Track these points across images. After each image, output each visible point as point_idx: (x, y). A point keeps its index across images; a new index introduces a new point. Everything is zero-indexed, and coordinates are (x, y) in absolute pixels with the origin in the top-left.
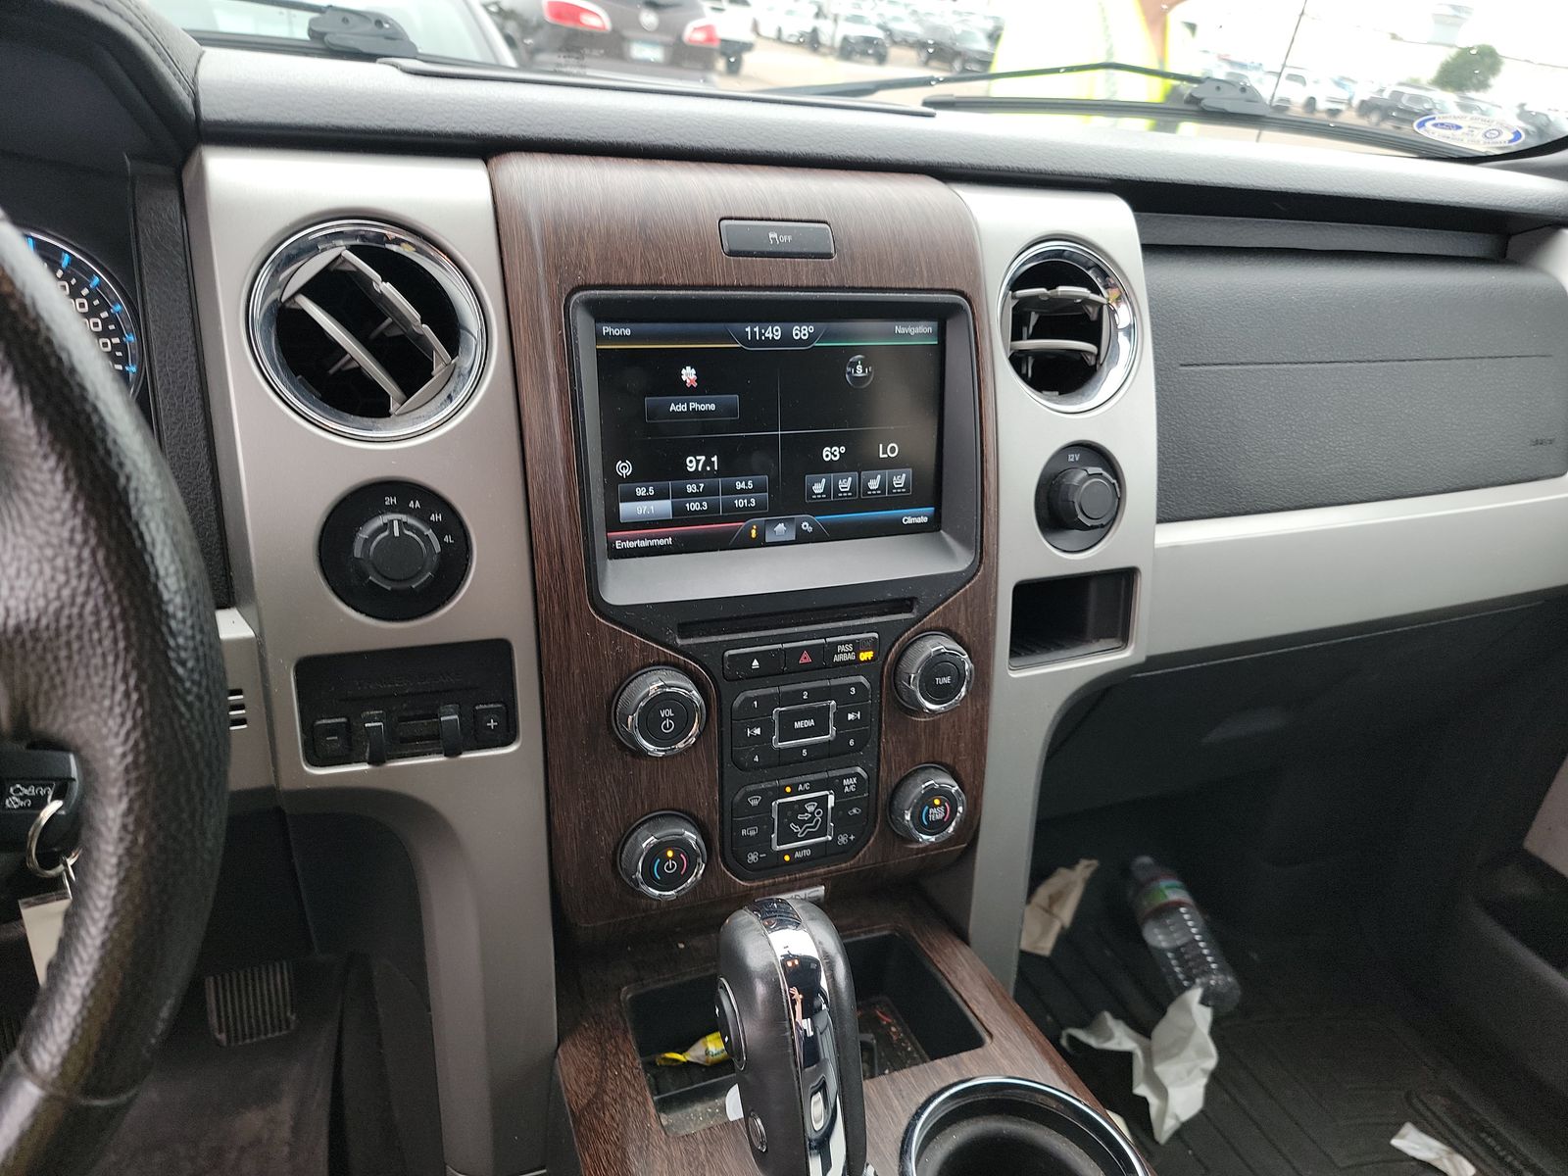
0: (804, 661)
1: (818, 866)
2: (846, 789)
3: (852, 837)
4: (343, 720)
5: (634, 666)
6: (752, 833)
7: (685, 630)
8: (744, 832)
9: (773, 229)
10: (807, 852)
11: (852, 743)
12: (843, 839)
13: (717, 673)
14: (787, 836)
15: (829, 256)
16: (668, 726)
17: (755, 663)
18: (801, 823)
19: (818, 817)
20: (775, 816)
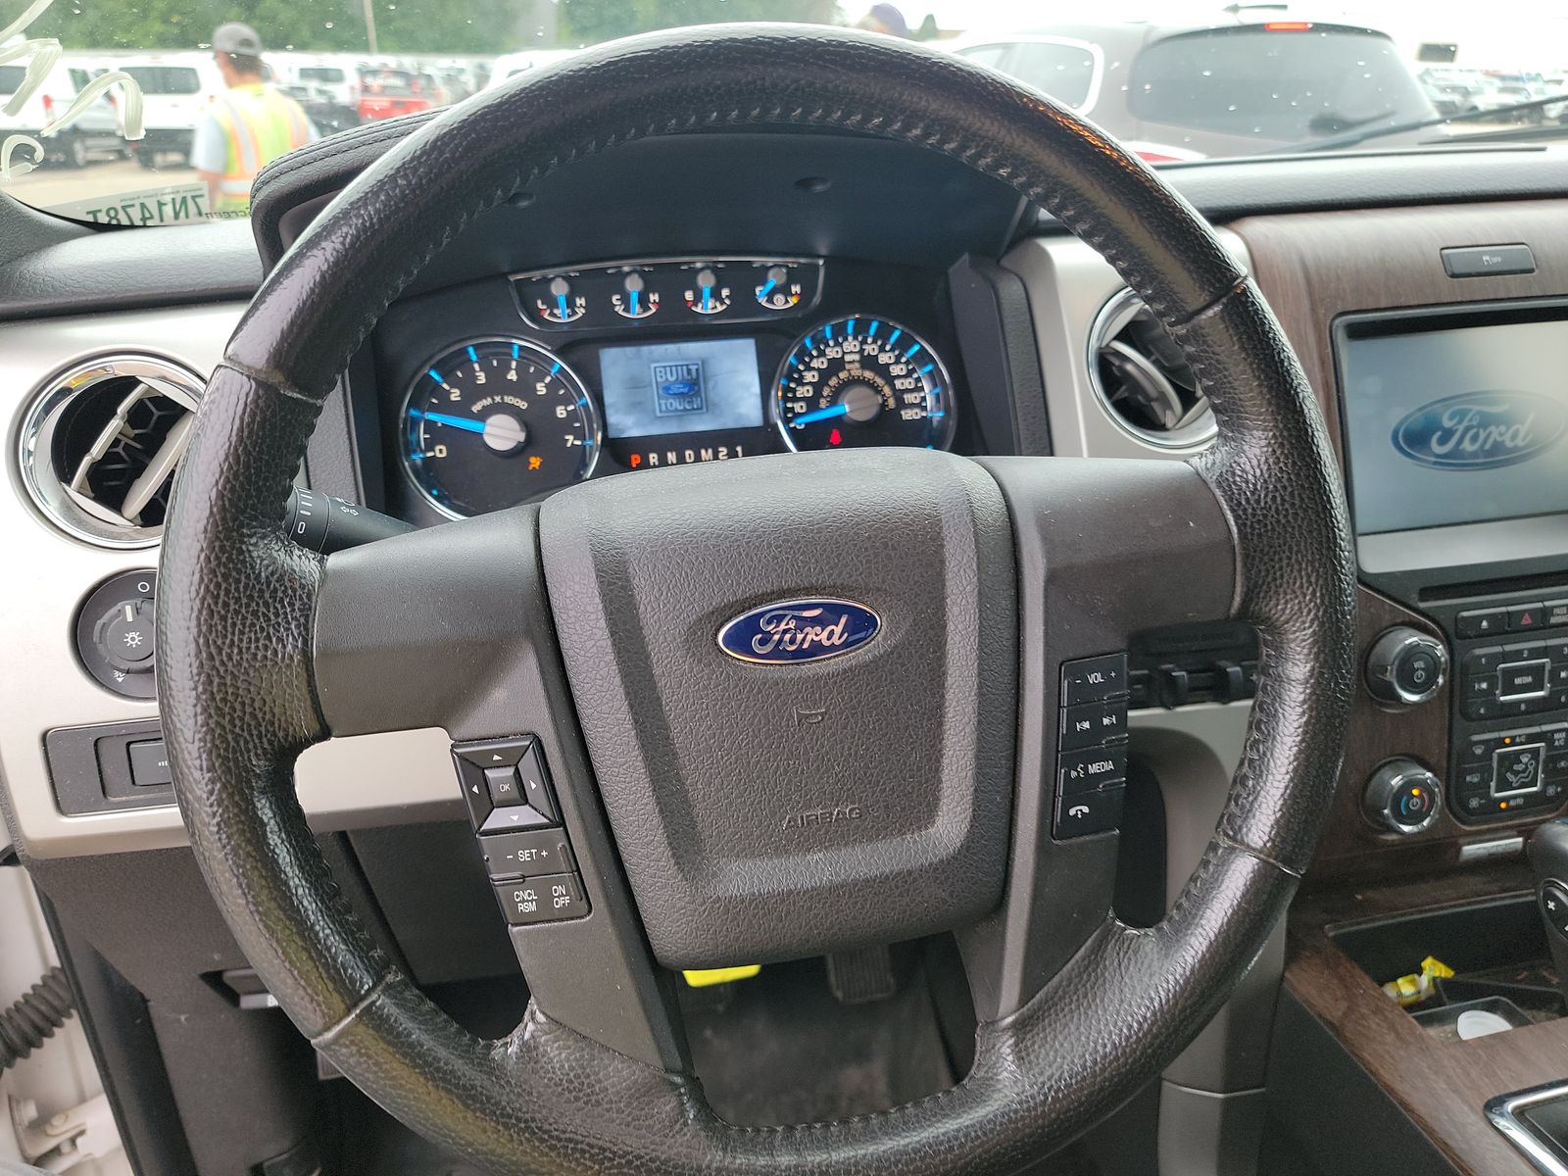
0: (1526, 623)
1: (1527, 815)
2: (1557, 743)
3: (1559, 789)
4: (1146, 672)
5: (1384, 625)
6: (1476, 780)
7: (1427, 593)
8: (1468, 779)
9: (1485, 253)
10: (1520, 801)
11: (1563, 699)
12: (1551, 791)
13: (1451, 631)
14: (1504, 785)
15: (1531, 271)
16: (1420, 676)
17: (1485, 624)
18: (1515, 774)
19: (1531, 768)
20: (1495, 765)
